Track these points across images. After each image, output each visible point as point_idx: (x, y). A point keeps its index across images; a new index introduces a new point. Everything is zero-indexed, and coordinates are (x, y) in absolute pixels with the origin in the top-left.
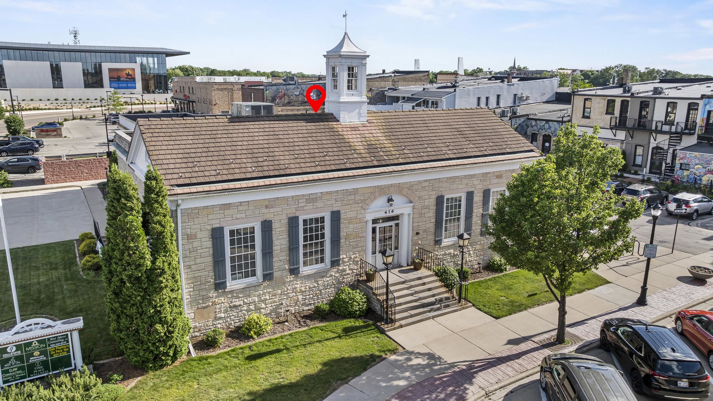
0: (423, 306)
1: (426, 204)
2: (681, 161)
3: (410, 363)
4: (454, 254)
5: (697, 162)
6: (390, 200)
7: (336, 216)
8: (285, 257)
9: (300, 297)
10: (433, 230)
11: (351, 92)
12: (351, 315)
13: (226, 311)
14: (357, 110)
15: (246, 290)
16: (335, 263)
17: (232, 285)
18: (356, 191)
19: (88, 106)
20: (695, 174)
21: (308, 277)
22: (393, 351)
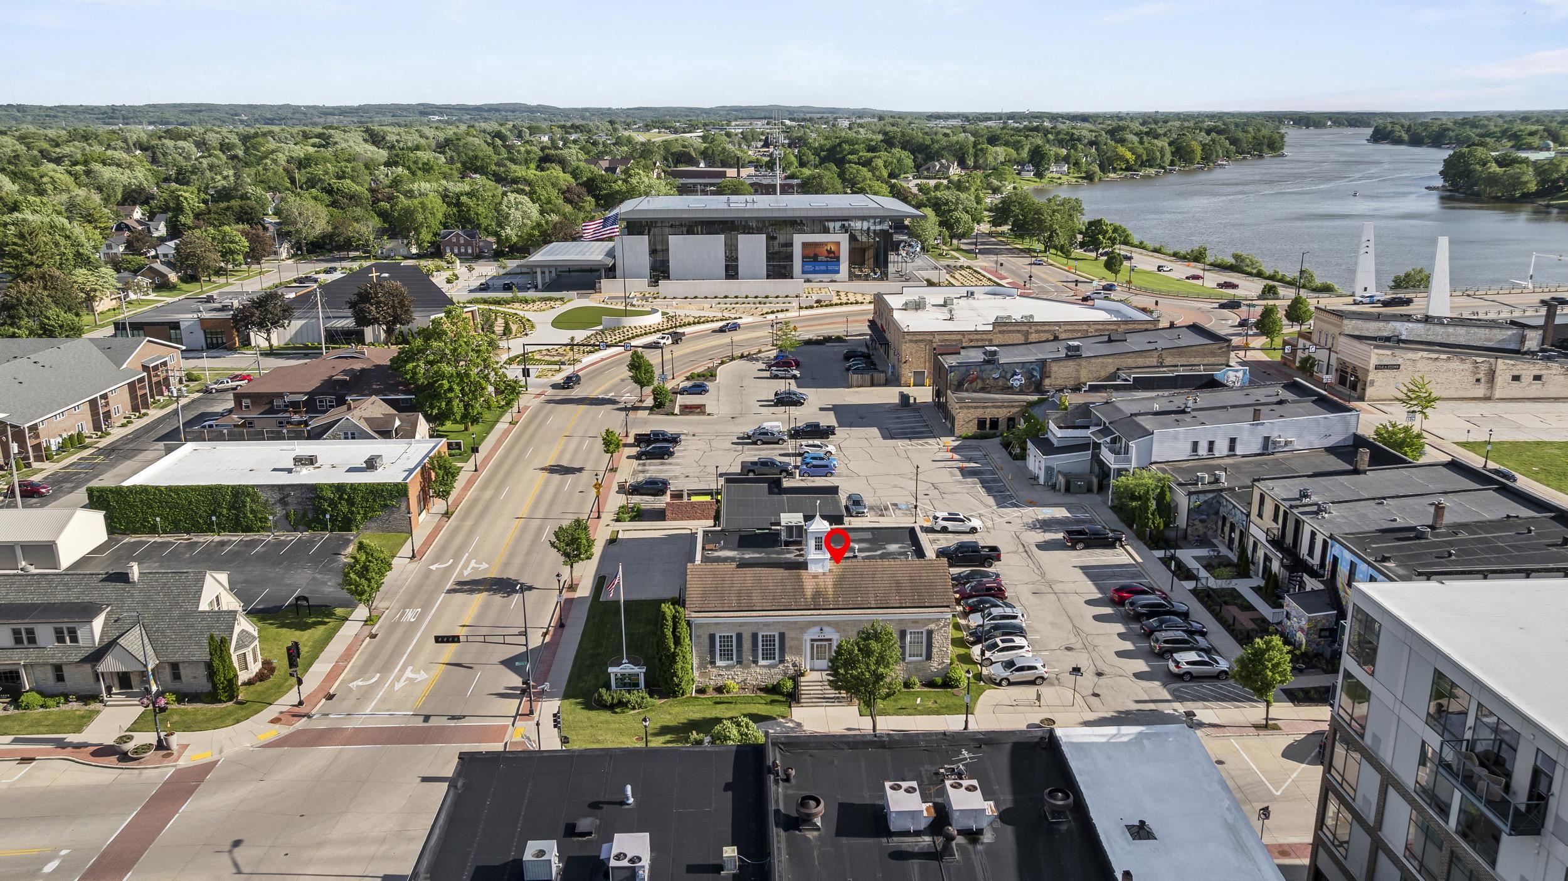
2: (1287, 608)
3: (786, 725)
6: (823, 629)
7: (782, 636)
8: (750, 653)
9: (758, 677)
12: (782, 694)
13: (714, 676)
14: (821, 564)
15: (728, 668)
16: (782, 661)
17: (719, 663)
18: (795, 623)
19: (765, 311)
21: (764, 666)
22: (783, 717)
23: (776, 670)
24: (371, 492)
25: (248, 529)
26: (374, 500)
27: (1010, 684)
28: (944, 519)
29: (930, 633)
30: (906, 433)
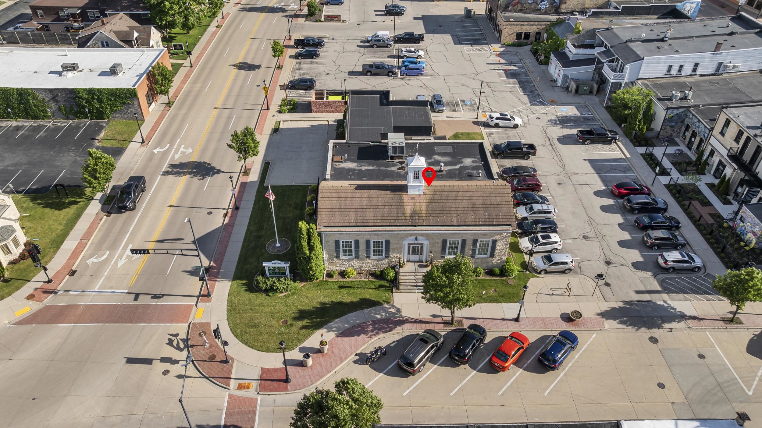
0: (416, 286)
1: (437, 241)
2: (742, 214)
3: (389, 310)
5: (750, 221)
6: (416, 238)
7: (388, 242)
8: (364, 252)
13: (340, 265)
14: (418, 188)
15: (348, 260)
16: (387, 257)
17: (342, 257)
18: (398, 234)
20: (745, 229)
21: (375, 260)
22: (388, 303)
23: (383, 262)
24: (112, 94)
25: (35, 117)
26: (116, 100)
27: (547, 272)
28: (497, 119)
29: (494, 242)
30: (469, 40)
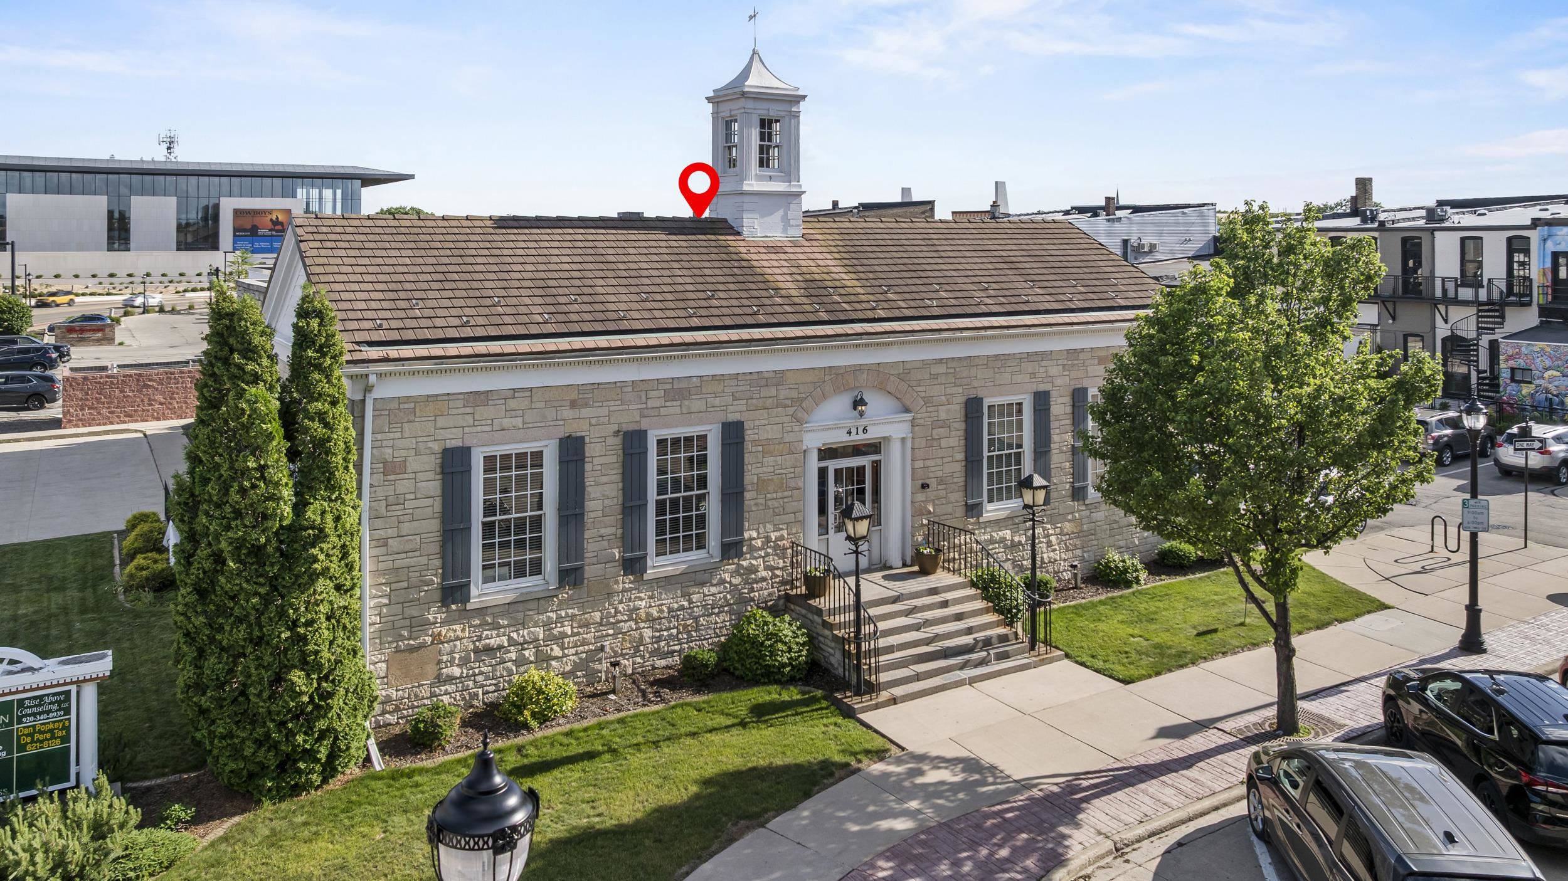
0: (945, 654)
1: (943, 415)
2: (1512, 363)
3: (920, 780)
4: (1012, 540)
5: (1548, 363)
6: (858, 403)
7: (733, 434)
8: (612, 530)
9: (647, 633)
10: (959, 479)
11: (766, 172)
12: (771, 676)
13: (464, 662)
14: (781, 212)
15: (517, 610)
16: (732, 549)
17: (483, 593)
18: (779, 377)
19: (181, 289)
20: (1548, 391)
21: (666, 582)
22: (876, 756)
23: (712, 593)
